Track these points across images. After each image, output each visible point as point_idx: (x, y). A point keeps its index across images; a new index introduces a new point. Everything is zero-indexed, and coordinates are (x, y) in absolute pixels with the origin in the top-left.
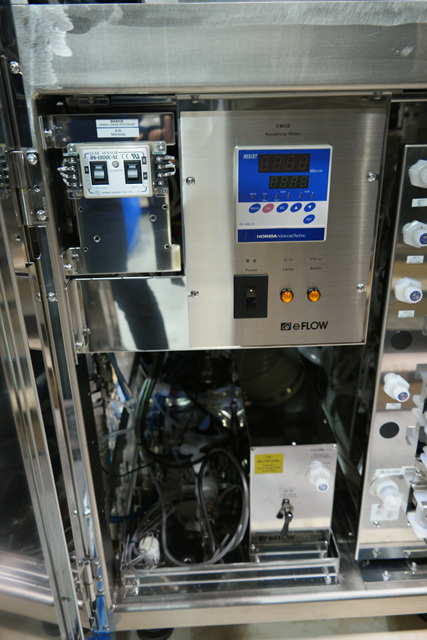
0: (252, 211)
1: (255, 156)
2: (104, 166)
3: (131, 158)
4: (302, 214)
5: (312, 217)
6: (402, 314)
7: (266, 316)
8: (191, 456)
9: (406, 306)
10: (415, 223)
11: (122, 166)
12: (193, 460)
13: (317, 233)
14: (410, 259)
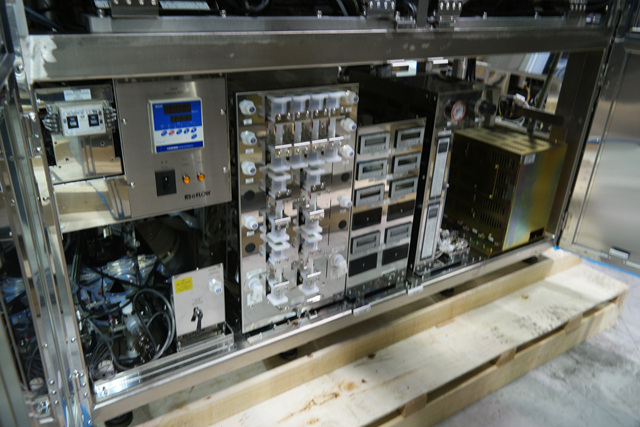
0: (163, 135)
1: (161, 106)
2: (76, 118)
3: (92, 113)
4: (190, 134)
5: (195, 136)
6: (247, 181)
7: (175, 192)
8: (118, 303)
9: (249, 177)
10: (247, 132)
11: (86, 118)
12: (121, 305)
13: (199, 144)
14: (247, 151)
